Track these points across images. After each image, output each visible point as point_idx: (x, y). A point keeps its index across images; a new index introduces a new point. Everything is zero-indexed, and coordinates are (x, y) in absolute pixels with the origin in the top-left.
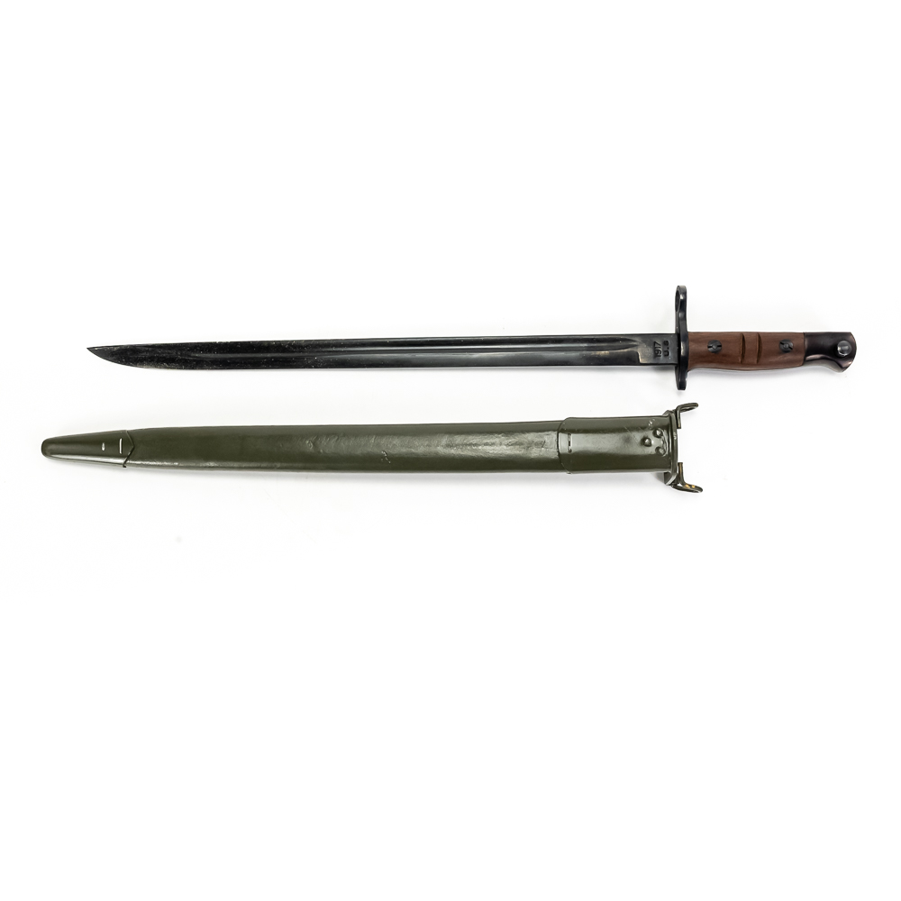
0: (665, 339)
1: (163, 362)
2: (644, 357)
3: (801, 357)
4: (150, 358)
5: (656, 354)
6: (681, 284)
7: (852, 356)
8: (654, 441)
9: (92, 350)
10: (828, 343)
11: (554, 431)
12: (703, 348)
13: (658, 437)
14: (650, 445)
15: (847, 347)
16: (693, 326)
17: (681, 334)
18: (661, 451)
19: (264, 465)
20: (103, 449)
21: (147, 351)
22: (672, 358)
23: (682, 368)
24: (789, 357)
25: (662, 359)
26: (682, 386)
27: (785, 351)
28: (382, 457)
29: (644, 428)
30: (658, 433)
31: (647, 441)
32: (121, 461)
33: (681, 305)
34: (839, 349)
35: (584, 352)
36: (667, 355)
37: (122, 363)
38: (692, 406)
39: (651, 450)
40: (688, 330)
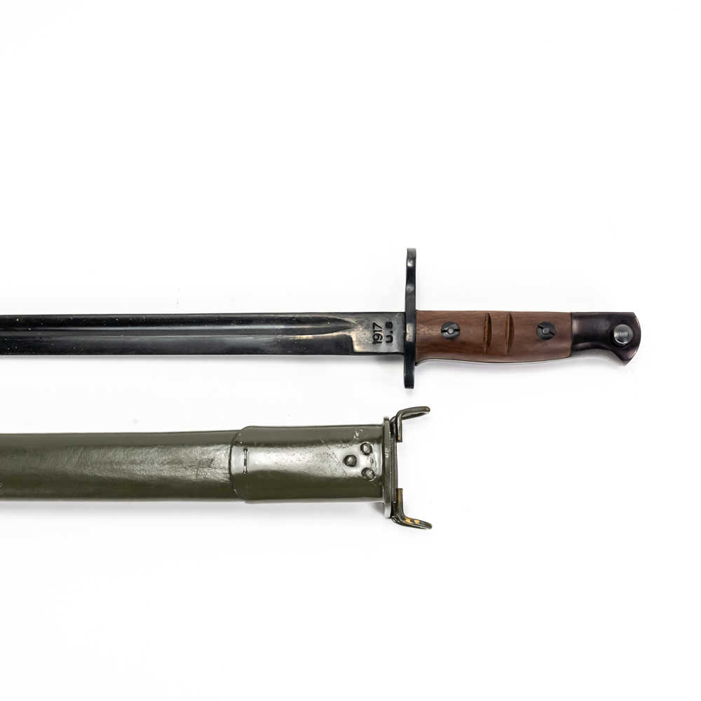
0: (388, 320)
2: (360, 343)
3: (567, 345)
5: (376, 341)
6: (411, 247)
7: (635, 343)
8: (364, 461)
10: (603, 326)
11: (226, 444)
12: (435, 332)
13: (366, 454)
14: (354, 464)
15: (625, 334)
16: (422, 305)
17: (411, 314)
18: (369, 473)
22: (395, 347)
23: (411, 356)
24: (552, 344)
25: (383, 347)
26: (409, 383)
27: (546, 338)
29: (348, 441)
30: (365, 448)
31: (350, 459)
33: (411, 275)
34: (616, 335)
35: (279, 337)
36: (390, 341)
38: (421, 411)
39: (355, 471)
40: (418, 308)
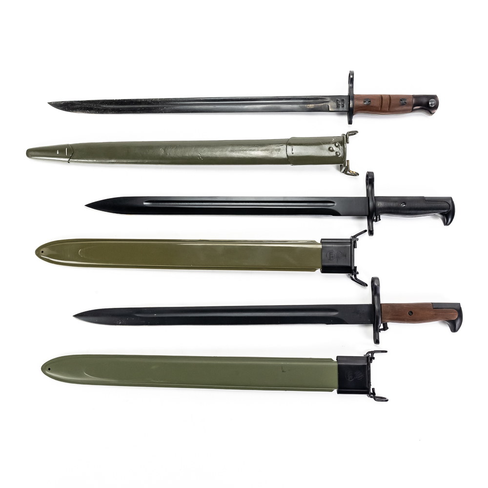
0: (343, 98)
1: (87, 110)
2: (332, 107)
3: (410, 108)
4: (80, 108)
5: (338, 107)
6: (351, 70)
7: (436, 107)
8: (335, 148)
9: (50, 103)
10: (425, 100)
11: (284, 144)
12: (361, 103)
13: (337, 147)
14: (333, 151)
15: (434, 103)
16: (356, 92)
17: (351, 97)
18: (338, 154)
19: (139, 161)
20: (58, 153)
21: (79, 104)
22: (345, 109)
23: (351, 113)
24: (405, 108)
25: (341, 109)
26: (350, 122)
27: (403, 105)
28: (199, 157)
29: (329, 143)
30: (337, 144)
31: (331, 149)
32: (67, 160)
33: (351, 81)
34: (430, 103)
35: (301, 105)
36: (343, 107)
37: (66, 110)
38: (354, 133)
39: (333, 154)
40: (354, 93)
